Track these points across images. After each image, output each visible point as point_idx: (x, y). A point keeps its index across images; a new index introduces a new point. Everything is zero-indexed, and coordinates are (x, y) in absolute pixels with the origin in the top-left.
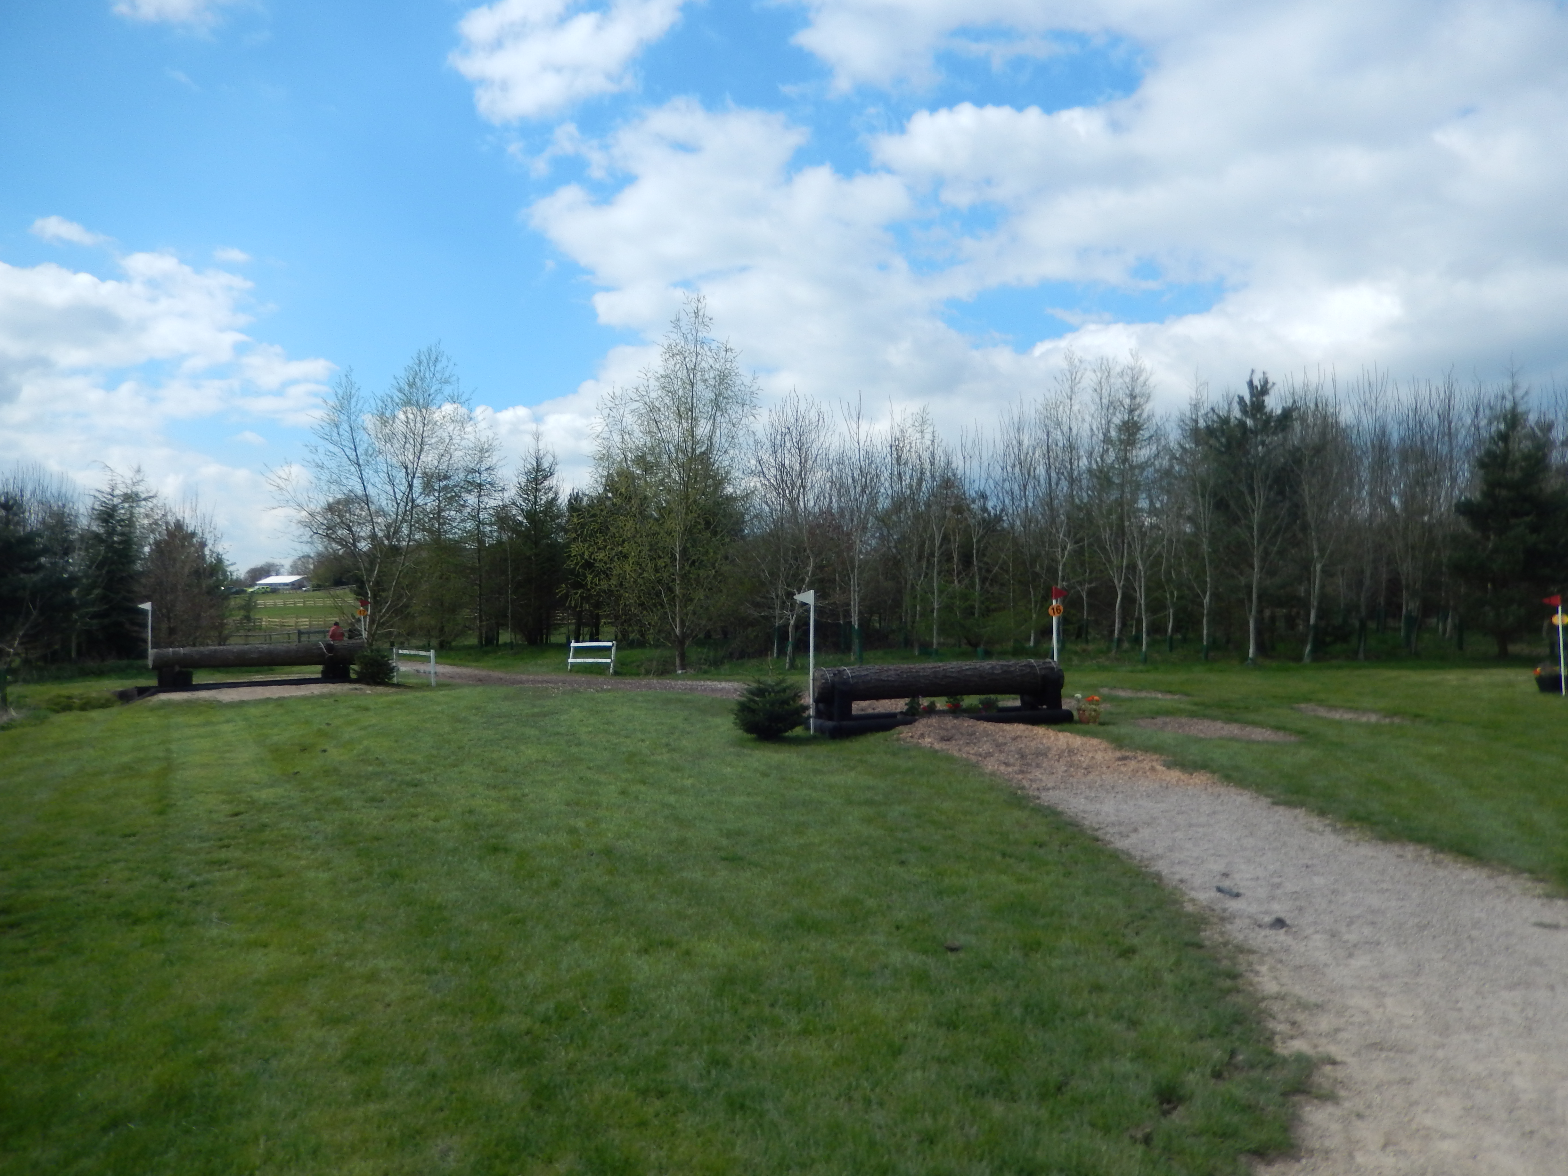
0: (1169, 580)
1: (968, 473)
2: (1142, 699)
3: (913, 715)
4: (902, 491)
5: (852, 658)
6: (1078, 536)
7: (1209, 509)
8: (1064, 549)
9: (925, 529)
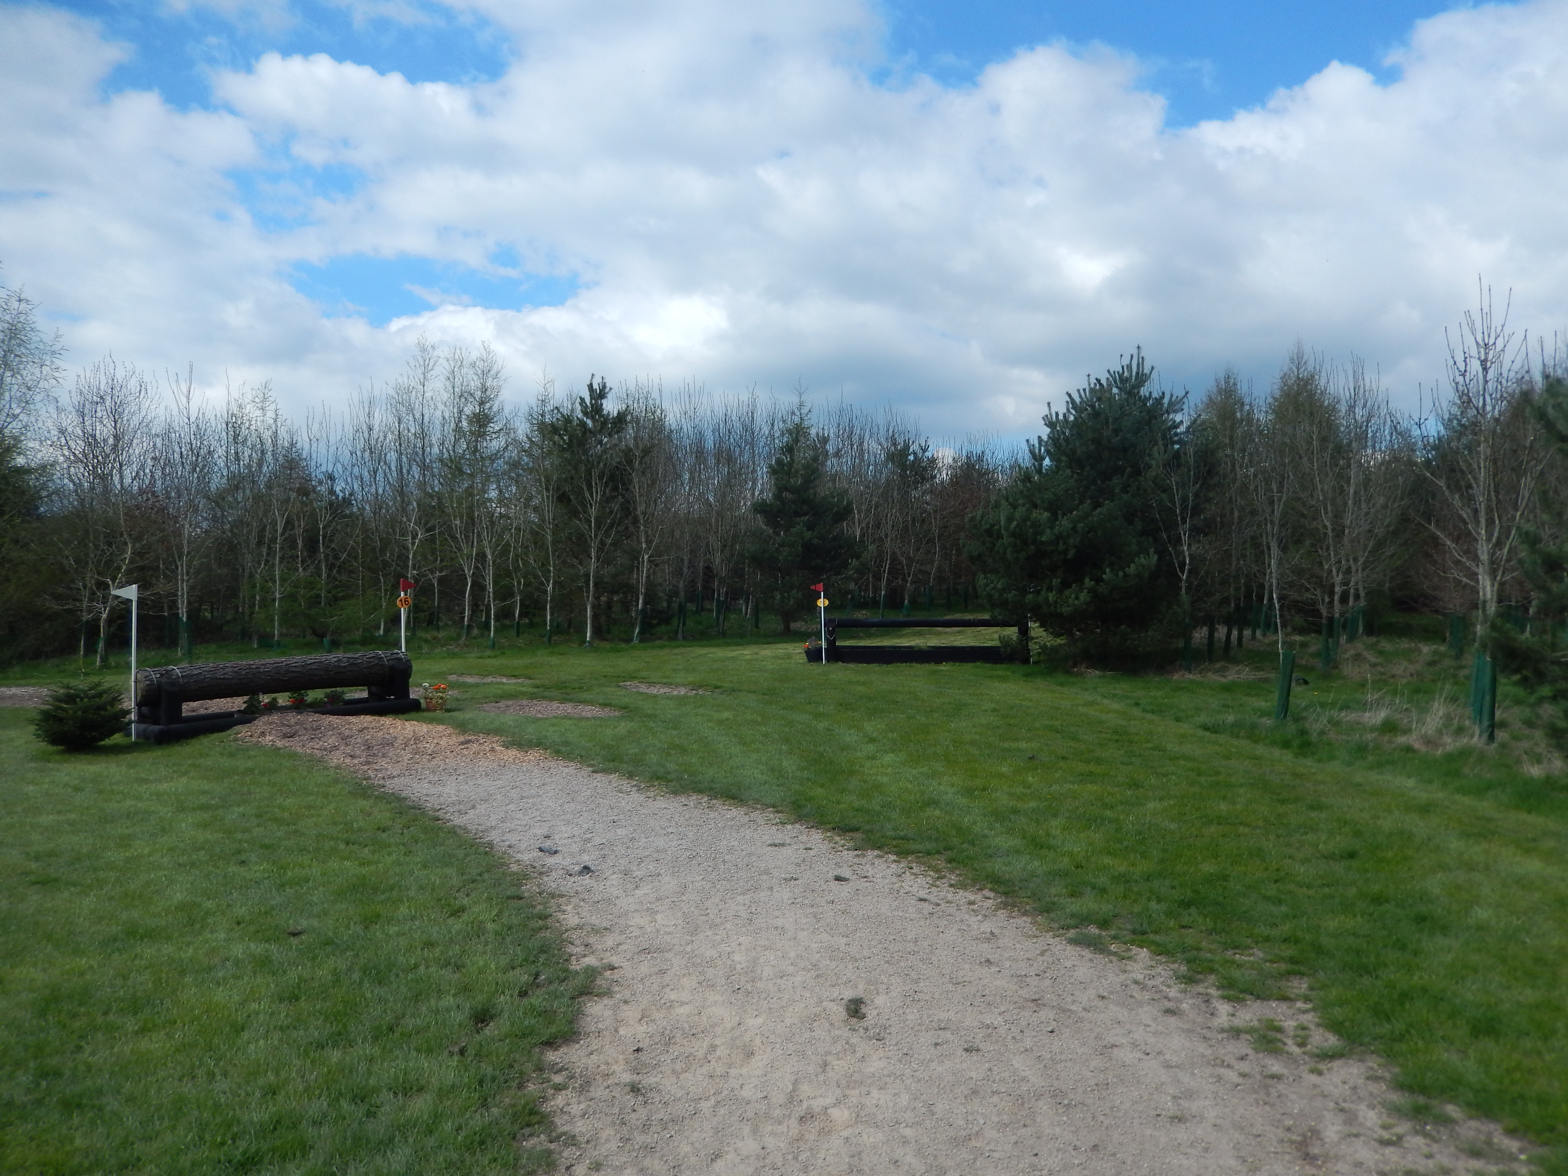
0: (517, 568)
1: (314, 456)
2: (488, 684)
3: (253, 713)
4: (239, 471)
5: (179, 654)
6: (430, 525)
7: (553, 502)
8: (414, 537)
9: (266, 512)
